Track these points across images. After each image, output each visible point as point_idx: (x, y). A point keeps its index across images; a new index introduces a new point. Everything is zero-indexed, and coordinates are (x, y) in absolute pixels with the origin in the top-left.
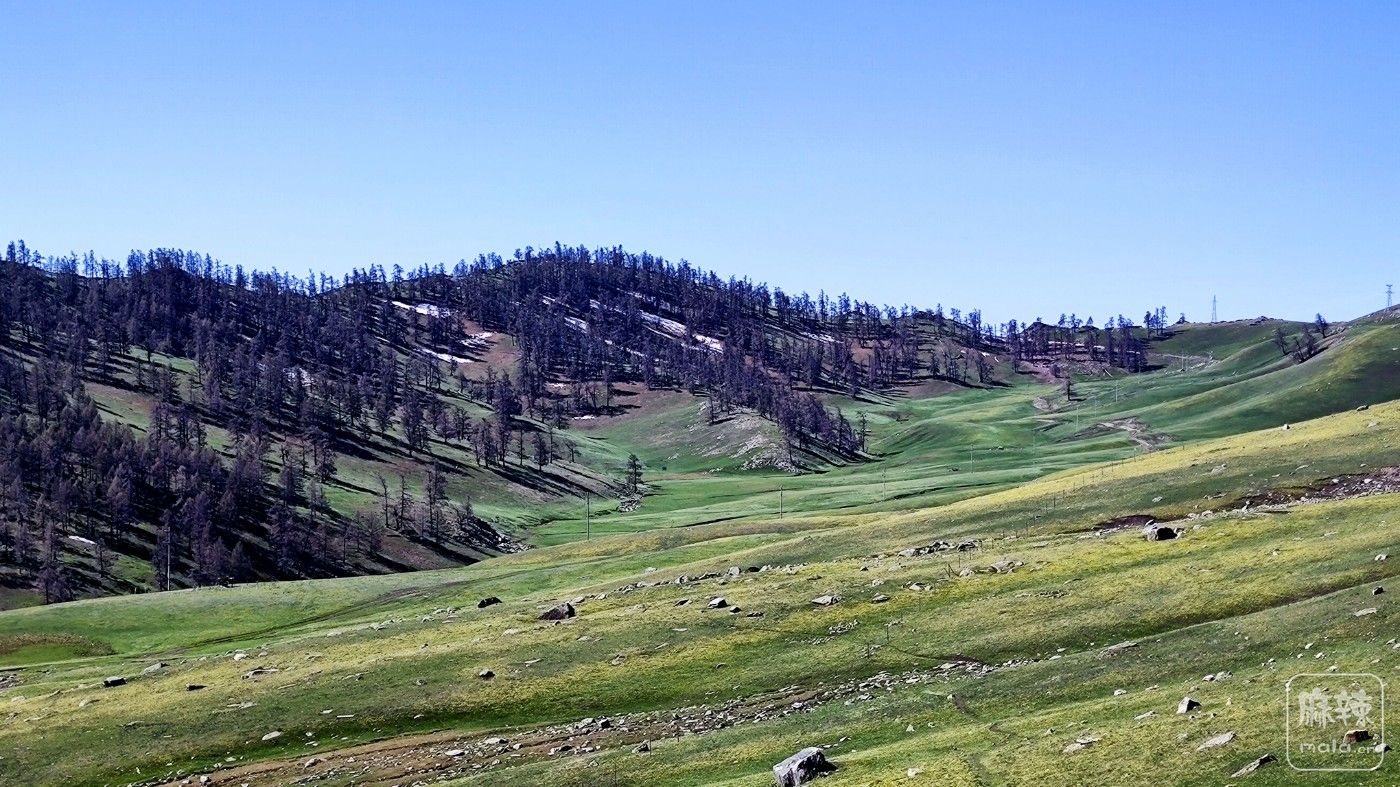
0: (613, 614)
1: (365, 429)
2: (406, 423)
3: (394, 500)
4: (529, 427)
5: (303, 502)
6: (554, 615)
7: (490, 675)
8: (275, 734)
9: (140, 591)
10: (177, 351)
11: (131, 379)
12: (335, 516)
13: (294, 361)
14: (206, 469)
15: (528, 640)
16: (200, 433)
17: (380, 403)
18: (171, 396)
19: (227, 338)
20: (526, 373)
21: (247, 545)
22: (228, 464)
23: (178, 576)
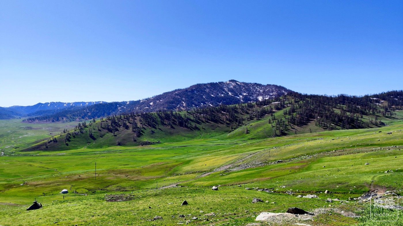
0: (397, 133)
1: (367, 112)
2: (372, 111)
3: (371, 120)
4: (389, 111)
5: (359, 120)
6: (389, 134)
7: (379, 140)
8: (351, 146)
9: (339, 130)
10: (343, 104)
11: (338, 107)
12: (363, 122)
13: (358, 105)
14: (347, 117)
15: (385, 136)
16: (346, 113)
17: (369, 109)
18: (343, 109)
19: (350, 103)
20: (389, 105)
21: (352, 125)
22: (350, 116)
23: (344, 128)
